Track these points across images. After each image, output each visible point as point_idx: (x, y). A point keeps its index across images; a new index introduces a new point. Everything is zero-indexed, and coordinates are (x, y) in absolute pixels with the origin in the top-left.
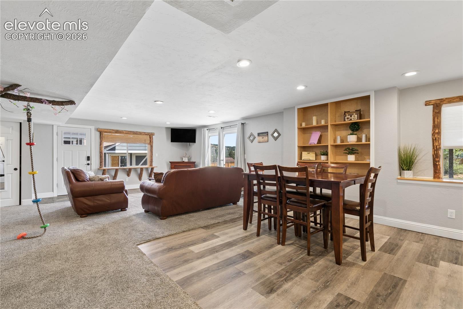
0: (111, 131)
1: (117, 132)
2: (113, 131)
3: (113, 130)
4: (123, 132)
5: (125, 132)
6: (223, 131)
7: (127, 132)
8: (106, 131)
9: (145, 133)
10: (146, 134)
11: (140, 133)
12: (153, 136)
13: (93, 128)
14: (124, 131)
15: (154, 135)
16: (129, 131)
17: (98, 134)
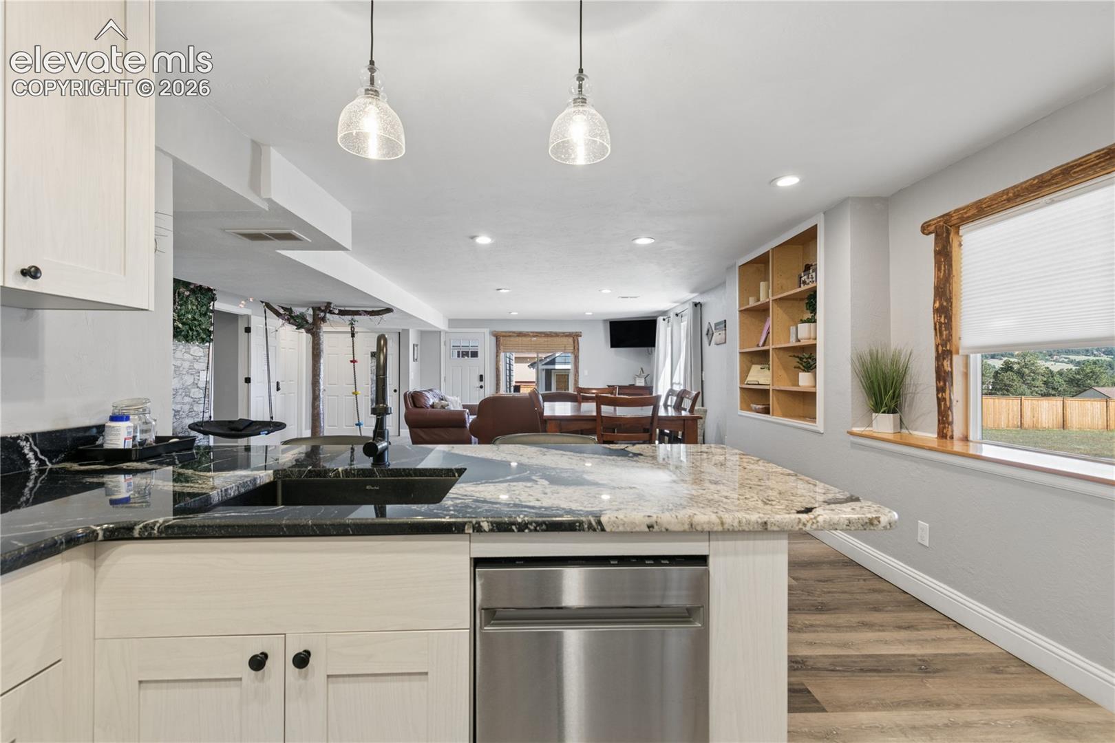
0: (510, 334)
1: (520, 334)
2: (514, 334)
3: (514, 332)
4: (528, 335)
5: (531, 334)
6: (682, 322)
7: (535, 334)
8: (504, 334)
9: (564, 333)
10: (566, 336)
11: (556, 335)
12: (580, 338)
13: (487, 331)
14: (532, 332)
15: (581, 336)
16: (536, 332)
17: (494, 339)
